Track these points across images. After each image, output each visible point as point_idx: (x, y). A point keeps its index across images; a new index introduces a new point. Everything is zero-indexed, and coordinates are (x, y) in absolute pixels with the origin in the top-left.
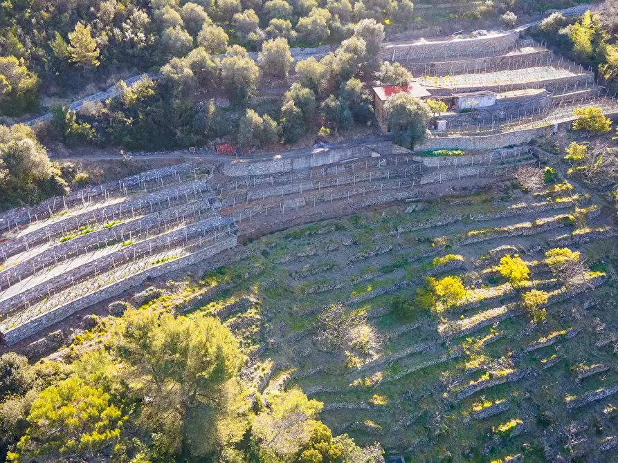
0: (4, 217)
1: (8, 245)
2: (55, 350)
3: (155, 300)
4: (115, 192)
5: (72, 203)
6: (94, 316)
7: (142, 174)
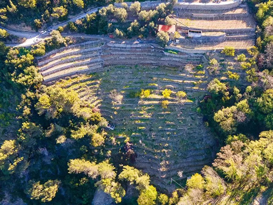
0: (51, 52)
2: (53, 85)
3: (76, 78)
4: (77, 47)
5: (67, 49)
6: (61, 79)
7: (86, 42)
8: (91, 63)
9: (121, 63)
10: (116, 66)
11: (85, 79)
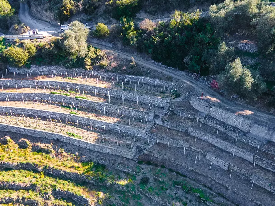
0: (47, 68)
1: (30, 82)
3: (44, 154)
6: (9, 139)
8: (111, 132)
9: (201, 178)
10: (180, 179)
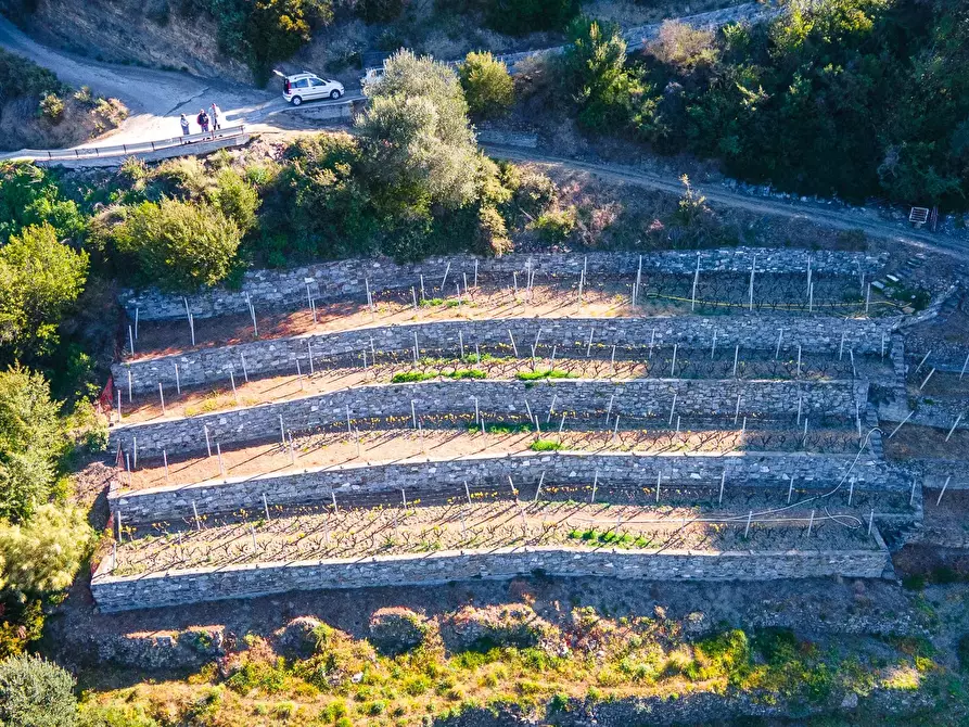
0: (318, 274)
1: (272, 348)
2: (182, 673)
7: (723, 252)
8: (744, 492)
11: (630, 690)
